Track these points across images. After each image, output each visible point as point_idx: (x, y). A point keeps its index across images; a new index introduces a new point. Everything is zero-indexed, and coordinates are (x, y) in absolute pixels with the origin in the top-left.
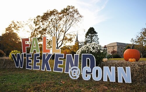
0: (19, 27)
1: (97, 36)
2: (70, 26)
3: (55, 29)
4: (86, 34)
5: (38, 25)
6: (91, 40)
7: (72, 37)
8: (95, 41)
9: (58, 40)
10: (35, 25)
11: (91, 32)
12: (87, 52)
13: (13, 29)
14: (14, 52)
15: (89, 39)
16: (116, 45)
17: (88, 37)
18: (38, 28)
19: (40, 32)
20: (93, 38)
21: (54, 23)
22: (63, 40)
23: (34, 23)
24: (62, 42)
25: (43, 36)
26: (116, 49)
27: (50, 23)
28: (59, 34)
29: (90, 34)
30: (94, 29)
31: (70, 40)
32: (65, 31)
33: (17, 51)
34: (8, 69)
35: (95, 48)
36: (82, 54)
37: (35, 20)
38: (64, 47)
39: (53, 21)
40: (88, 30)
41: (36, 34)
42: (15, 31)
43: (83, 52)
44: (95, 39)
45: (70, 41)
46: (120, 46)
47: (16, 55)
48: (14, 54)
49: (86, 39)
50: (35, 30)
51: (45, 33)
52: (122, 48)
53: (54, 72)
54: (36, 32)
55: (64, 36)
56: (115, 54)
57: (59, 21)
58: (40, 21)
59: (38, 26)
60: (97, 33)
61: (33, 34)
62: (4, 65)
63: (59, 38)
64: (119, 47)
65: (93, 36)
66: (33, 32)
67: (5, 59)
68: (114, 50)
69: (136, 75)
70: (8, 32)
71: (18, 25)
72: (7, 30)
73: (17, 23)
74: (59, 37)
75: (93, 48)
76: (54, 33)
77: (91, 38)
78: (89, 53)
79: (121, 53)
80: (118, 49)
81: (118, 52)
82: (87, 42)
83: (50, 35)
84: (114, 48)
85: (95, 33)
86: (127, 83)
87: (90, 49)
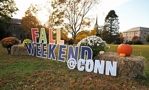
0: (37, 10)
1: (118, 20)
2: (88, 9)
3: (73, 12)
4: (106, 18)
5: (56, 8)
6: (111, 24)
7: (90, 21)
8: (115, 25)
9: (75, 24)
10: (53, 8)
11: (111, 15)
12: (85, 45)
13: (32, 12)
14: (27, 40)
15: (109, 23)
16: (139, 30)
17: (107, 20)
18: (56, 12)
19: (58, 15)
20: (114, 22)
21: (72, 5)
22: (81, 24)
23: (52, 6)
24: (80, 26)
25: (60, 20)
26: (138, 35)
27: (68, 6)
28: (77, 18)
29: (110, 18)
30: (115, 12)
31: (88, 24)
32: (83, 15)
33: (29, 40)
34: (22, 55)
35: (93, 41)
36: (81, 46)
37: (52, 2)
38: (82, 31)
39: (71, 4)
40: (108, 14)
41: (54, 18)
42: (34, 15)
43: (82, 44)
44: (115, 24)
45: (88, 26)
46: (144, 31)
47: (28, 44)
48: (26, 42)
49: (106, 23)
50: (53, 13)
51: (63, 17)
52: (145, 34)
53: (58, 61)
54: (54, 15)
55: (82, 20)
56: (136, 40)
57: (77, 3)
58: (58, 3)
59: (55, 10)
60: (118, 17)
61: (51, 18)
62: (19, 52)
63: (76, 23)
64: (142, 32)
65: (114, 20)
66: (51, 16)
67: (19, 47)
68: (136, 35)
69: (121, 69)
70: (27, 15)
71: (37, 8)
72: (26, 13)
73: (35, 6)
74: (77, 21)
75: (91, 41)
76: (71, 17)
77: (111, 23)
78: (87, 46)
79: (144, 39)
80: (141, 35)
81: (140, 38)
82: (106, 26)
83: (68, 19)
84: (137, 33)
85: (116, 16)
86: (112, 76)
87: (88, 42)
